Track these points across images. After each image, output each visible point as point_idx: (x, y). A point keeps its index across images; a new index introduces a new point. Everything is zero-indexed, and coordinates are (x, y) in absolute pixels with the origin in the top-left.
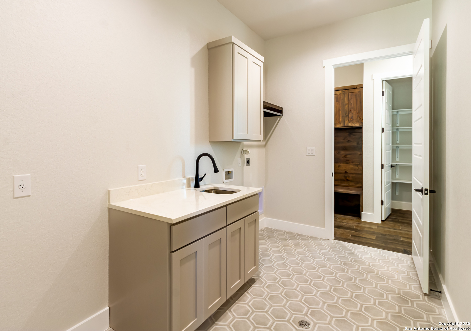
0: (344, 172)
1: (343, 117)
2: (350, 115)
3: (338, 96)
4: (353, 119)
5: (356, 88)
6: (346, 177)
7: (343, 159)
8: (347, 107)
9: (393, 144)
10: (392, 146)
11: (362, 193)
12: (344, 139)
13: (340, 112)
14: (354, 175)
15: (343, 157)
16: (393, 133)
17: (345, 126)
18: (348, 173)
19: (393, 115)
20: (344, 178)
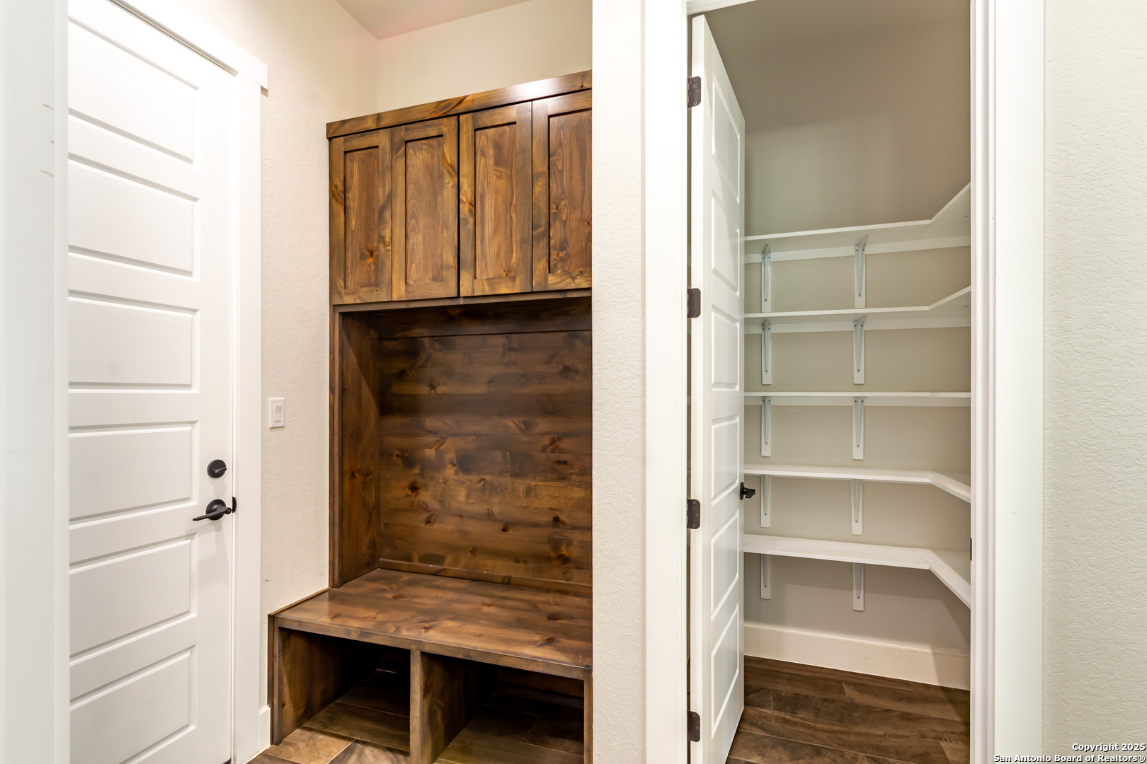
0: (548, 518)
1: (523, 242)
2: (557, 233)
3: (503, 134)
4: (568, 255)
6: (555, 544)
7: (543, 455)
8: (539, 188)
9: (748, 386)
10: (743, 394)
12: (548, 362)
13: (514, 215)
15: (544, 450)
16: (748, 339)
17: (533, 293)
18: (564, 523)
19: (748, 267)
20: (547, 549)
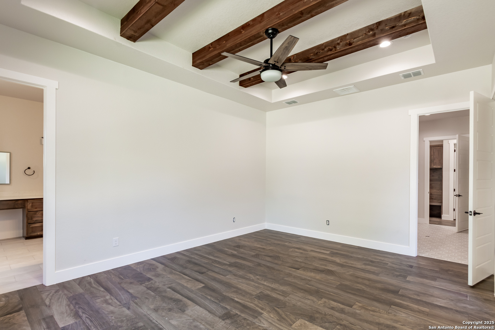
2: (435, 161)
4: (438, 164)
5: (438, 146)
11: (442, 205)
14: (436, 196)
